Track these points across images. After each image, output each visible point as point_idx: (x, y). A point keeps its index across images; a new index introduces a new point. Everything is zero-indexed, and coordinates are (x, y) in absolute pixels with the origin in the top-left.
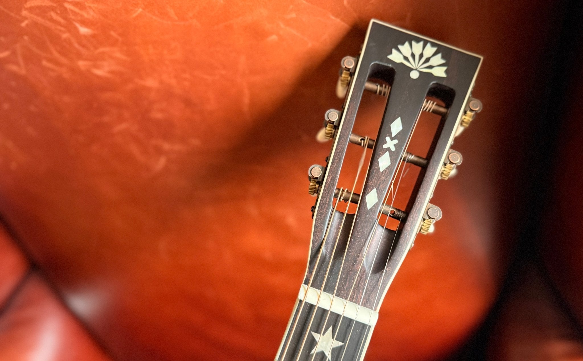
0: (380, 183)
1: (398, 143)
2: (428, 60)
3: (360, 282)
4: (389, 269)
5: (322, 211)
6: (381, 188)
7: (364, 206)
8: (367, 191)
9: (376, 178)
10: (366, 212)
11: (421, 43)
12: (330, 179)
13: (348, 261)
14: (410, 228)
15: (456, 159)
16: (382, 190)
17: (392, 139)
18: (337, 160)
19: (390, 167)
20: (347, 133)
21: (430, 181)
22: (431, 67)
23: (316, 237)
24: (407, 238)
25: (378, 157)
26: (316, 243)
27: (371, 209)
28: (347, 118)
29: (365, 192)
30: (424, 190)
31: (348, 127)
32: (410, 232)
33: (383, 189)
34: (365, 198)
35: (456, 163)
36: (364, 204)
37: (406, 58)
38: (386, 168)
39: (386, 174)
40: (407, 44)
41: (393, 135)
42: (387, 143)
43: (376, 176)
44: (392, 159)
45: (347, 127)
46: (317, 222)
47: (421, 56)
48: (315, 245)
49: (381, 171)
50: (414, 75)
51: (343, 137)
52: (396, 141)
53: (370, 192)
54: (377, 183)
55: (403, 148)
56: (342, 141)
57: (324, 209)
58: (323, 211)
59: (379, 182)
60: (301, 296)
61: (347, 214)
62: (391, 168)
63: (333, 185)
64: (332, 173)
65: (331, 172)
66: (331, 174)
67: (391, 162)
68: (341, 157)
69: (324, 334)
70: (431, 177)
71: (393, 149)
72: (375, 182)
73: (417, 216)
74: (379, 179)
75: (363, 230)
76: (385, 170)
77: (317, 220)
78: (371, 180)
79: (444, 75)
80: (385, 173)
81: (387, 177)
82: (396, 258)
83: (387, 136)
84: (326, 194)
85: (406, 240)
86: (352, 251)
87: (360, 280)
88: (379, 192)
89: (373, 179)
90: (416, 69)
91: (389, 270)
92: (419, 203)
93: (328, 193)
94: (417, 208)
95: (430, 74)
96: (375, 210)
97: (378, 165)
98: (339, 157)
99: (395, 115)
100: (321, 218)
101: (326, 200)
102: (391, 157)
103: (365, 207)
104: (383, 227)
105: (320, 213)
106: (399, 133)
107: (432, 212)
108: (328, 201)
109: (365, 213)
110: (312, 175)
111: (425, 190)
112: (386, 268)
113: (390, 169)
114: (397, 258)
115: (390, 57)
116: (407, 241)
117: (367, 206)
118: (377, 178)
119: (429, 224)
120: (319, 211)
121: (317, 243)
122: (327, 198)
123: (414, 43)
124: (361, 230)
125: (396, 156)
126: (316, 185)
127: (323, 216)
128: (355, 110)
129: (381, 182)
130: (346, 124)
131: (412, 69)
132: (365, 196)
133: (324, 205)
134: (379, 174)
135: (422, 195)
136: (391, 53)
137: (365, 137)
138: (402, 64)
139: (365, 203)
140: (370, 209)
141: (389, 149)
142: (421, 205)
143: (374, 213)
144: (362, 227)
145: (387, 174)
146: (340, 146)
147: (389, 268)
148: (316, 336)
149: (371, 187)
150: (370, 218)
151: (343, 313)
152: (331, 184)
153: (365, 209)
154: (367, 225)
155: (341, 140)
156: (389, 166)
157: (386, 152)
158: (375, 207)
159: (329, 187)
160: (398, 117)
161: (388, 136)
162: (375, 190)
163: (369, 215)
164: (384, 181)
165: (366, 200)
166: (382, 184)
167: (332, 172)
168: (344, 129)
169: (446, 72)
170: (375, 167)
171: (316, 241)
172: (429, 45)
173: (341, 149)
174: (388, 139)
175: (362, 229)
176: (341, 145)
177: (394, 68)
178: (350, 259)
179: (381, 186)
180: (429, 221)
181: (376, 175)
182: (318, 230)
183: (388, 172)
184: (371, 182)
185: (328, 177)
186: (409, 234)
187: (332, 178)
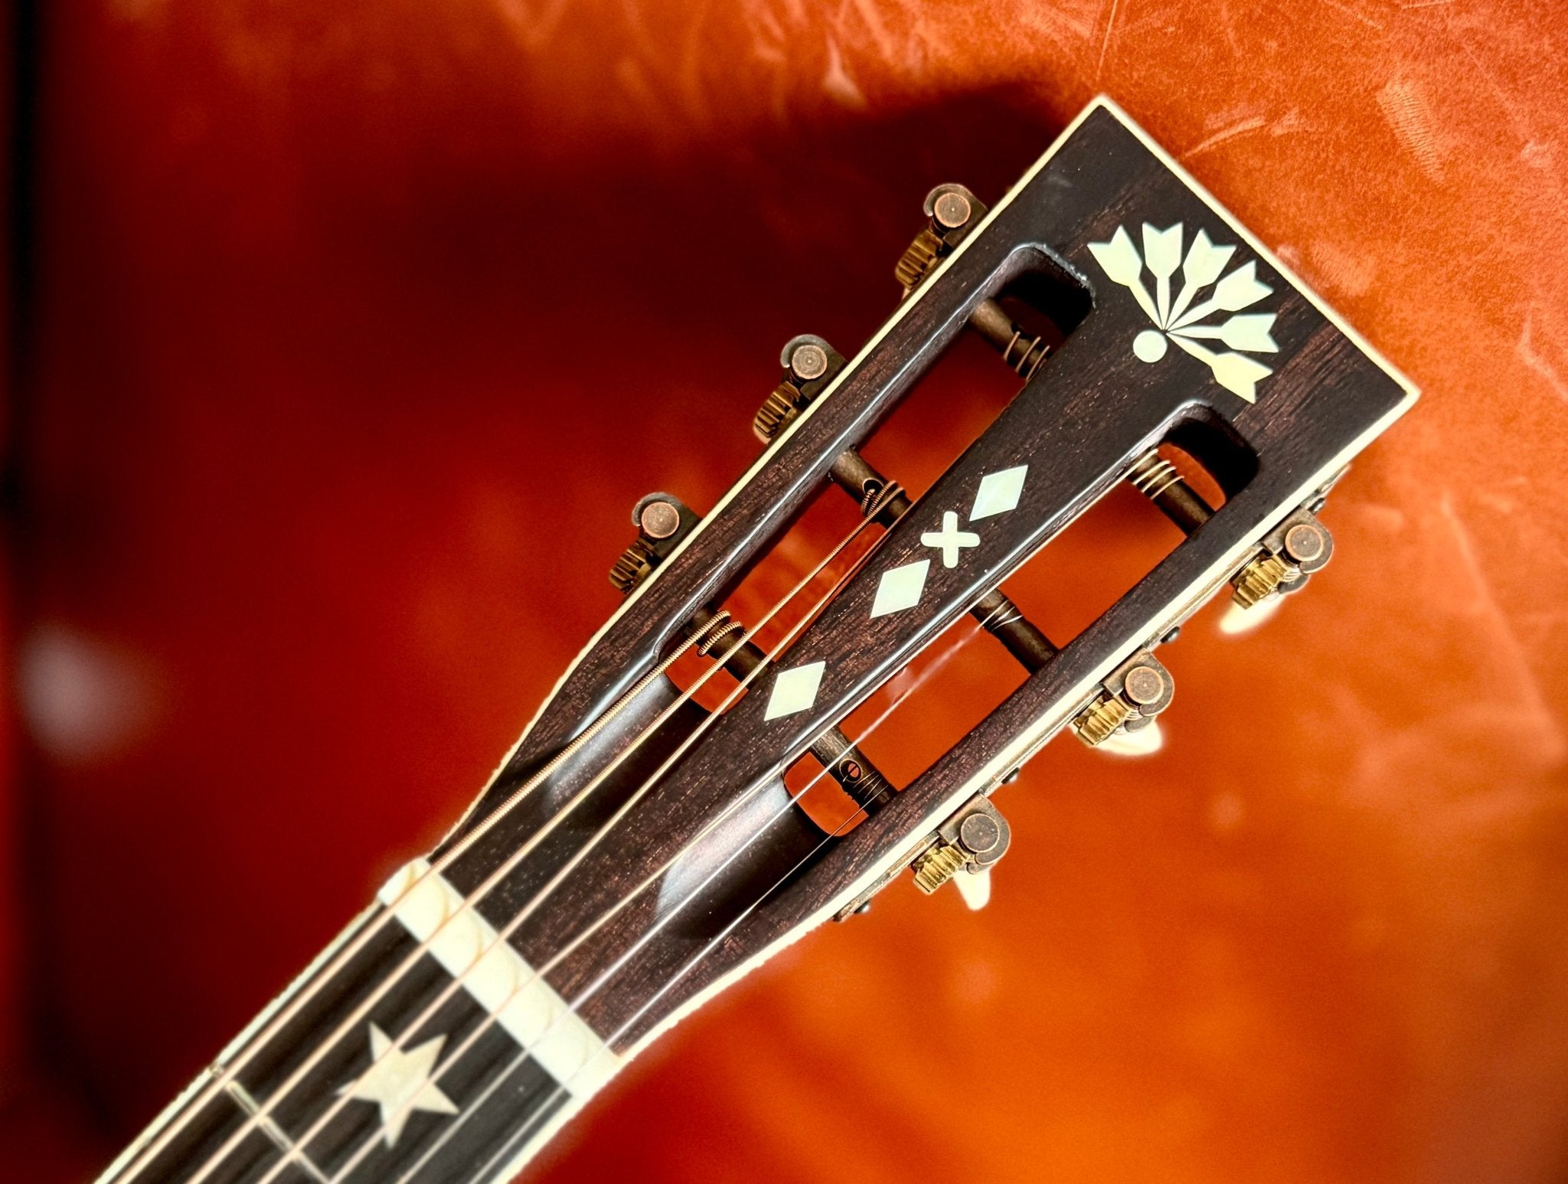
0: (851, 653)
1: (980, 547)
2: (1219, 318)
3: (615, 940)
4: (735, 945)
5: (608, 656)
6: (844, 669)
7: (758, 703)
8: (793, 657)
9: (844, 629)
10: (754, 727)
11: (1228, 251)
12: (690, 561)
13: (612, 857)
14: (874, 847)
15: (1147, 691)
16: (844, 677)
17: (964, 526)
18: (745, 511)
19: (911, 613)
20: (824, 438)
21: (1021, 724)
22: (1217, 346)
23: (548, 730)
24: (848, 873)
25: (886, 562)
26: (537, 748)
27: (777, 723)
28: (850, 388)
29: (786, 660)
30: (986, 744)
31: (837, 416)
32: (867, 857)
33: (848, 677)
34: (776, 678)
35: (1144, 706)
36: (762, 697)
37: (1148, 280)
38: (896, 613)
39: (886, 630)
40: (1177, 231)
41: (975, 516)
42: (941, 531)
43: (850, 624)
44: (930, 593)
45: (833, 417)
46: (574, 683)
47: (1205, 294)
48: (530, 754)
49: (875, 613)
50: (1148, 348)
51: (806, 445)
52: (972, 540)
53: (802, 664)
54: (840, 649)
55: (985, 574)
56: (796, 454)
57: (618, 651)
58: (613, 656)
59: (847, 647)
60: (388, 892)
61: (689, 701)
62: (912, 620)
63: (689, 586)
64: (705, 546)
65: (704, 541)
66: (702, 546)
67: (921, 599)
68: (763, 506)
69: (407, 1047)
70: (1032, 712)
71: (951, 560)
72: (836, 642)
73: (916, 816)
74: (852, 637)
75: (715, 779)
76: (888, 619)
77: (579, 675)
78: (825, 630)
79: (1249, 395)
80: (885, 626)
81: (882, 643)
82: (776, 919)
83: (954, 510)
84: (651, 606)
85: (840, 878)
86: (643, 832)
87: (621, 935)
88: (833, 679)
89: (835, 628)
90: (1164, 332)
91: (731, 948)
92: (946, 776)
93: (660, 605)
94: (930, 790)
95: (1205, 370)
96: (788, 731)
97: (874, 592)
98: (755, 505)
99: (1015, 451)
100: (594, 676)
101: (642, 624)
102: (930, 582)
103: (758, 709)
104: (790, 797)
105: (599, 659)
106: (997, 519)
107: (977, 827)
108: (647, 629)
109: (748, 727)
110: (640, 522)
111: (990, 743)
112: (728, 935)
113: (907, 621)
114: (778, 923)
115: (1096, 249)
116: (840, 883)
117: (765, 708)
118: (850, 631)
119: (950, 865)
120: (601, 650)
121: (538, 750)
122: (647, 619)
123: (1201, 238)
124: (706, 775)
125: (949, 587)
126: (640, 564)
127: (603, 671)
128: (889, 372)
129: (854, 651)
130: (836, 407)
131: (1153, 327)
132: (777, 672)
133: (627, 637)
134: (862, 622)
135: (969, 754)
136: (1107, 238)
137: (886, 482)
138: (1125, 291)
139: (767, 694)
140: (771, 721)
141: (935, 555)
142: (948, 787)
143: (781, 739)
144: (717, 765)
145: (889, 633)
146: (779, 469)
147: (735, 941)
148: (379, 1041)
149: (814, 653)
150: (758, 749)
151: (500, 1010)
152: (684, 580)
153: (758, 713)
154: (736, 769)
155: (792, 453)
156: (907, 609)
157: (922, 557)
158: (792, 723)
159: (673, 585)
160: (1021, 463)
161: (957, 511)
162: (819, 667)
163: (760, 740)
164: (869, 650)
165: (773, 686)
166: (856, 657)
167: (709, 543)
168: (822, 420)
169: (1261, 387)
170: (859, 592)
171: (538, 740)
172: (1250, 268)
173: (777, 481)
174: (950, 518)
175: (715, 774)
176: (784, 467)
177: (1093, 295)
178: (622, 850)
179: (850, 663)
180: (953, 854)
181: (849, 620)
182: (565, 709)
183: (895, 628)
184: (821, 633)
185: (685, 552)
186: (860, 865)
187: (699, 560)
